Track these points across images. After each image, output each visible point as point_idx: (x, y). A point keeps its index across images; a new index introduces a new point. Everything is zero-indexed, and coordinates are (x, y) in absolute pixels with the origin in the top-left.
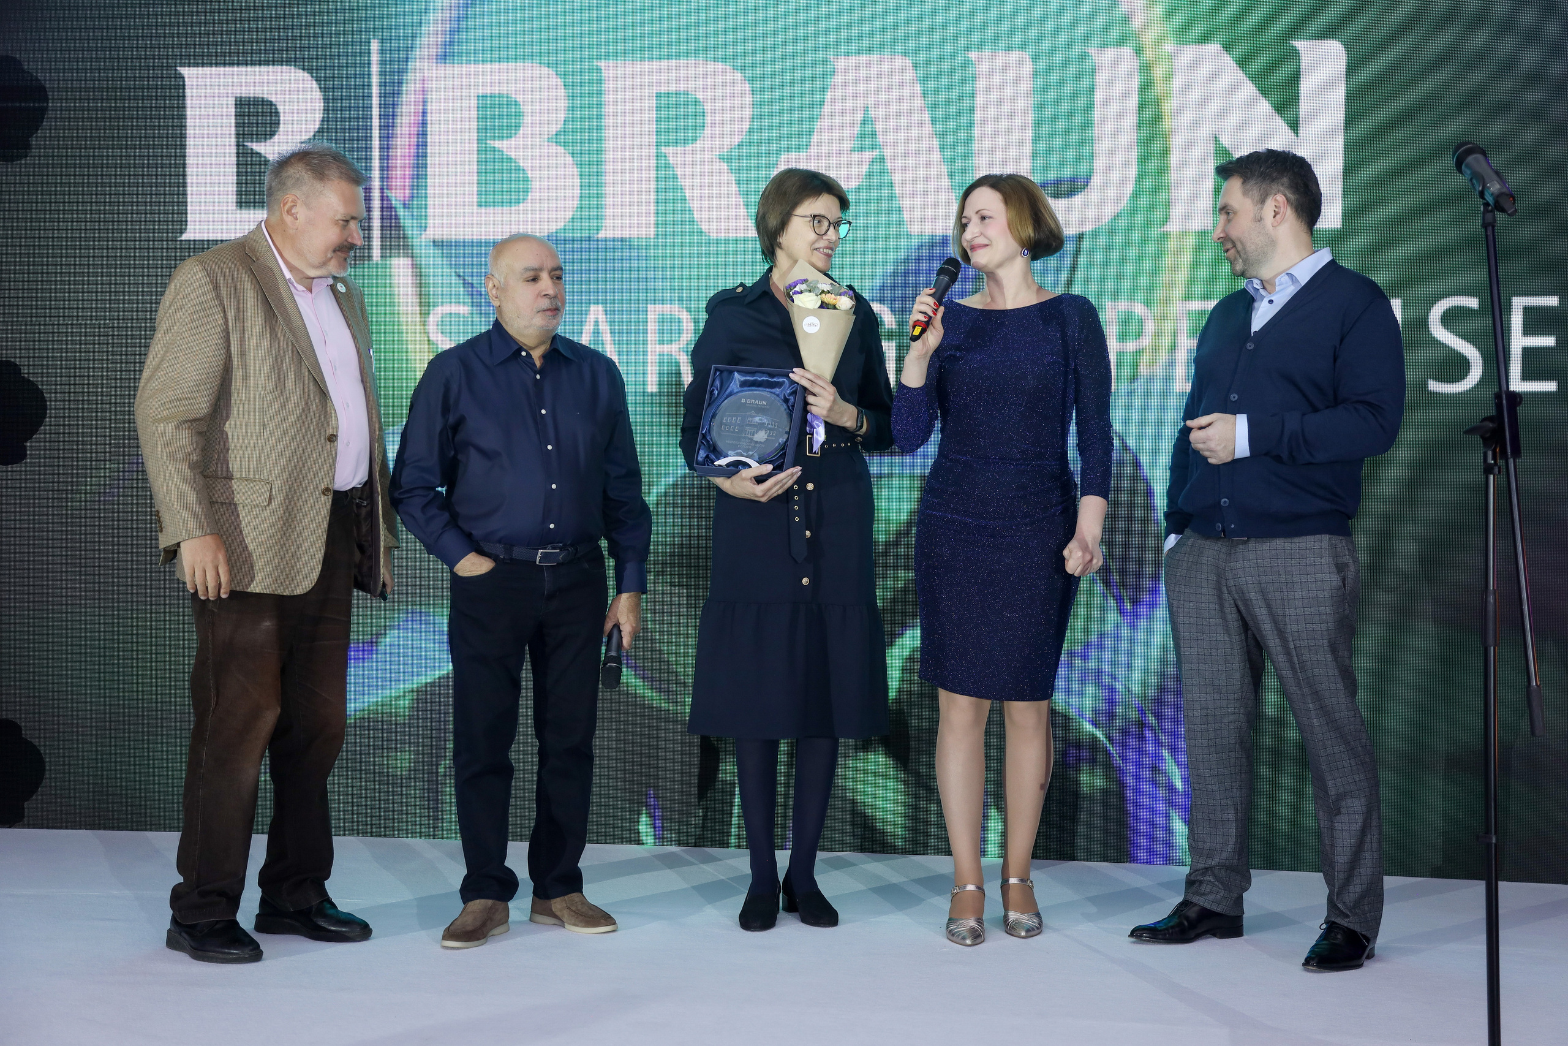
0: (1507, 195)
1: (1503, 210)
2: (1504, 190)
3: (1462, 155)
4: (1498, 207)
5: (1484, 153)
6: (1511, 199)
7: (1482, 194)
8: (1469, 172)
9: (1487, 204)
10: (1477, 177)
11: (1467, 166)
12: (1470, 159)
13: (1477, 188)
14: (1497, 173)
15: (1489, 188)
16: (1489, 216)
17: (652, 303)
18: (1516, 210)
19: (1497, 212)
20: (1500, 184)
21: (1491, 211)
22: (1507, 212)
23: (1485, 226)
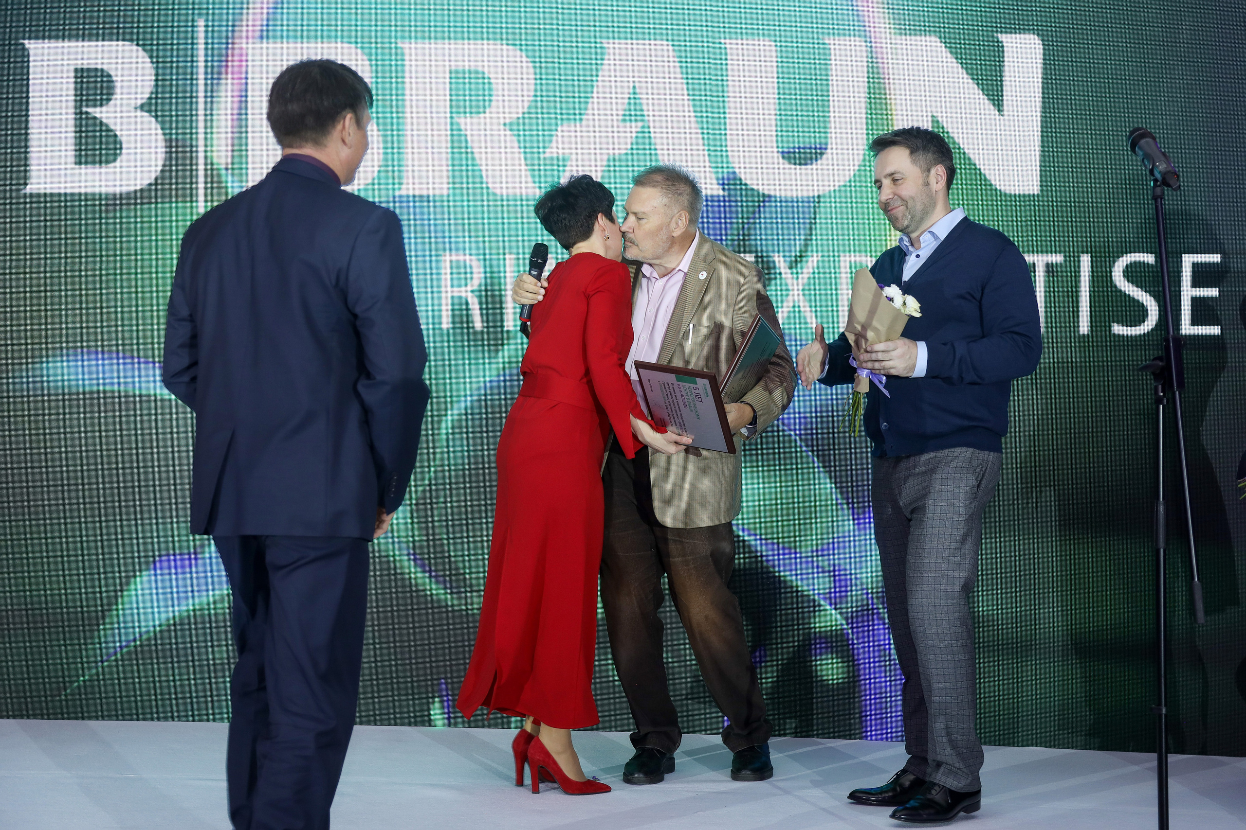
0: (1172, 173)
1: (1169, 186)
2: (1170, 169)
3: (1136, 138)
4: (1165, 183)
5: (1154, 138)
6: (1176, 176)
7: (1152, 172)
8: (1141, 153)
9: (1156, 181)
10: (1147, 156)
11: (1140, 148)
12: (1143, 142)
13: (1148, 166)
14: (1164, 154)
15: (1157, 167)
16: (1158, 190)
17: (447, 252)
18: (1179, 186)
19: (1164, 187)
20: (1166, 164)
21: (1159, 186)
22: (1172, 188)
23: (1155, 198)
